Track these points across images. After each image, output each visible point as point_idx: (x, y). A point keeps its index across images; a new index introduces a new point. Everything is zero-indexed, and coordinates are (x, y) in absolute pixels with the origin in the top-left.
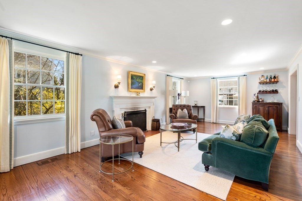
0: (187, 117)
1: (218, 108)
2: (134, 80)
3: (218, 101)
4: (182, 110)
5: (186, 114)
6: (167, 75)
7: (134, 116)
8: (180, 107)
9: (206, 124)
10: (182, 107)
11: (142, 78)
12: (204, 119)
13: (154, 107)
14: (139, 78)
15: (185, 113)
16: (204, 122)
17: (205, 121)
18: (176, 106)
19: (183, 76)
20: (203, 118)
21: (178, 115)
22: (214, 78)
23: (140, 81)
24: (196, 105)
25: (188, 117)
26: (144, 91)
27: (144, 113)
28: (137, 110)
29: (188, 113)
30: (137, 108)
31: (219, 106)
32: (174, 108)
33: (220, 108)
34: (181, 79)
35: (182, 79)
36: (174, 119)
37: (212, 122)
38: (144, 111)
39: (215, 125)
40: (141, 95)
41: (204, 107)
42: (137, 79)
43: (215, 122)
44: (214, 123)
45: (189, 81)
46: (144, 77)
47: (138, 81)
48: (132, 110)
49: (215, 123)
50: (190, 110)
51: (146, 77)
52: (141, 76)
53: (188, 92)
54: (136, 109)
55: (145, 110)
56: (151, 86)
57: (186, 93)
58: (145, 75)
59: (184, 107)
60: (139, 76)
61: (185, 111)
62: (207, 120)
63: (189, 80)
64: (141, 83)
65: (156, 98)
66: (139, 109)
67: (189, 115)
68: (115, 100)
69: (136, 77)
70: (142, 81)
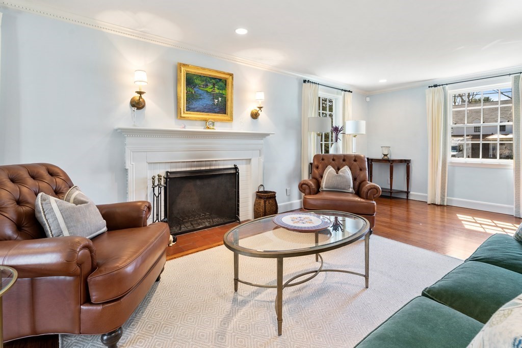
0: (351, 190)
1: (448, 164)
2: (195, 89)
3: (449, 149)
4: (338, 169)
5: (348, 181)
6: (305, 81)
7: (198, 182)
8: (333, 160)
9: (412, 207)
10: (340, 161)
11: (221, 83)
12: (408, 193)
13: (262, 160)
14: (214, 85)
15: (343, 177)
16: (407, 199)
17: (411, 198)
18: (323, 159)
19: (352, 86)
20: (406, 190)
21: (324, 184)
22: (435, 86)
23: (217, 91)
24: (386, 157)
25: (354, 188)
26: (231, 120)
27: (233, 176)
28: (208, 168)
29: (355, 179)
30: (209, 163)
31: (450, 159)
32: (316, 163)
33: (454, 165)
34: (345, 91)
35: (349, 91)
36: (310, 194)
37: (428, 203)
38: (233, 171)
39: (438, 210)
40: (219, 128)
41: (407, 162)
42: (207, 85)
43: (438, 202)
44: (437, 205)
45: (368, 99)
46: (229, 81)
47: (210, 90)
48: (191, 166)
49: (440, 205)
50: (361, 170)
51: (234, 83)
52: (220, 80)
53: (363, 124)
54: (206, 166)
55: (236, 168)
56: (253, 107)
57: (357, 127)
58: (231, 75)
59: (344, 160)
60: (214, 79)
61: (346, 172)
62: (414, 195)
63: (368, 97)
65: (268, 137)
66: (215, 165)
67: (357, 183)
68: (129, 140)
69: (203, 81)
70: (224, 92)
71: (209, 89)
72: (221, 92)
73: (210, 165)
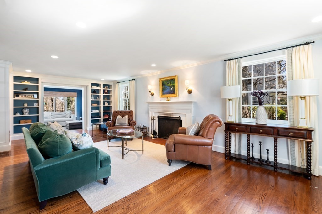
2: (165, 86)
7: (167, 121)
14: (171, 82)
23: (172, 85)
26: (177, 96)
46: (175, 79)
52: (172, 80)
54: (169, 115)
55: (180, 118)
58: (176, 76)
64: (173, 87)
68: (150, 105)
69: (167, 82)
70: (174, 84)
71: (169, 85)
72: (173, 84)
73: (171, 115)
